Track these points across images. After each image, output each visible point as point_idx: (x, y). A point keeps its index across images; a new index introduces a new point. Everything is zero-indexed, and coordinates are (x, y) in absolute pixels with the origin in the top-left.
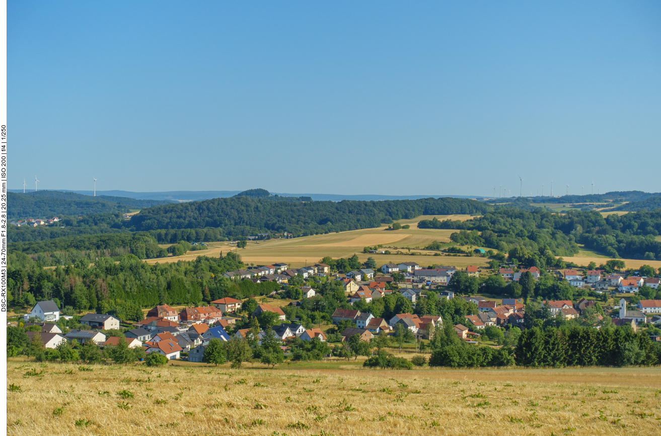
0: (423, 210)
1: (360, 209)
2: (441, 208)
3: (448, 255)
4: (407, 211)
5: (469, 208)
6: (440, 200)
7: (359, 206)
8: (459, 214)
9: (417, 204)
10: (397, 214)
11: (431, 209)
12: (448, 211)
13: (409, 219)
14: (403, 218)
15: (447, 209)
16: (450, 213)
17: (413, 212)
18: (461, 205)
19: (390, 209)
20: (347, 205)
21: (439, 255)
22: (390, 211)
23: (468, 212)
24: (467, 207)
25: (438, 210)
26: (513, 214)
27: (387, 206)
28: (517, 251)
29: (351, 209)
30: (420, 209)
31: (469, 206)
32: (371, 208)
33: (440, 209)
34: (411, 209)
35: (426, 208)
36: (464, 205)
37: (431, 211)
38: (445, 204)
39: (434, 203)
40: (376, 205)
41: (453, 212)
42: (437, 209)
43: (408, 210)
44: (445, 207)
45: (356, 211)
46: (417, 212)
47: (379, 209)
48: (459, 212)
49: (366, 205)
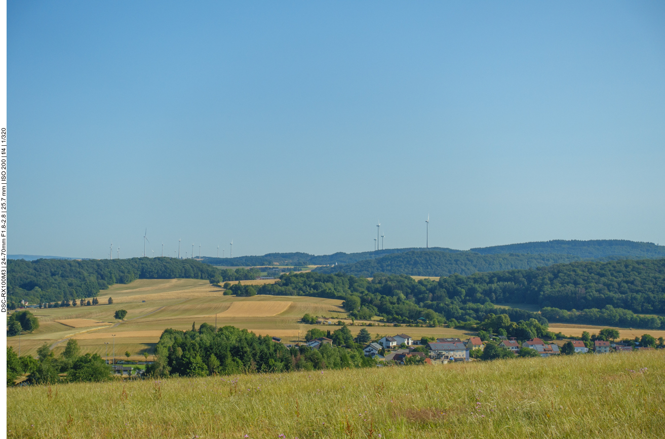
0: (139, 273)
1: (65, 271)
2: (161, 270)
3: (384, 326)
4: (122, 274)
5: (194, 270)
6: (157, 261)
7: (62, 266)
8: (183, 277)
9: (132, 265)
10: (111, 278)
11: (149, 272)
12: (170, 275)
13: (125, 283)
14: (117, 283)
15: (169, 271)
16: (173, 276)
17: (129, 275)
18: (183, 267)
19: (101, 270)
20: (48, 264)
21: (374, 326)
22: (102, 273)
23: (193, 275)
24: (192, 269)
25: (157, 273)
26: (322, 278)
27: (95, 266)
28: (502, 320)
29: (53, 270)
30: (136, 272)
31: (192, 267)
32: (78, 270)
33: (160, 272)
34: (126, 271)
35: (143, 269)
36: (188, 266)
37: (149, 274)
38: (165, 266)
39: (151, 264)
40: (83, 265)
41: (175, 275)
42: (156, 271)
43: (123, 272)
44: (165, 269)
45: (60, 273)
46: (133, 275)
47: (87, 270)
48: (183, 275)
49: (70, 265)
